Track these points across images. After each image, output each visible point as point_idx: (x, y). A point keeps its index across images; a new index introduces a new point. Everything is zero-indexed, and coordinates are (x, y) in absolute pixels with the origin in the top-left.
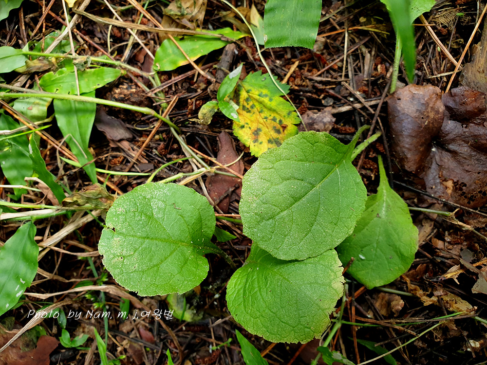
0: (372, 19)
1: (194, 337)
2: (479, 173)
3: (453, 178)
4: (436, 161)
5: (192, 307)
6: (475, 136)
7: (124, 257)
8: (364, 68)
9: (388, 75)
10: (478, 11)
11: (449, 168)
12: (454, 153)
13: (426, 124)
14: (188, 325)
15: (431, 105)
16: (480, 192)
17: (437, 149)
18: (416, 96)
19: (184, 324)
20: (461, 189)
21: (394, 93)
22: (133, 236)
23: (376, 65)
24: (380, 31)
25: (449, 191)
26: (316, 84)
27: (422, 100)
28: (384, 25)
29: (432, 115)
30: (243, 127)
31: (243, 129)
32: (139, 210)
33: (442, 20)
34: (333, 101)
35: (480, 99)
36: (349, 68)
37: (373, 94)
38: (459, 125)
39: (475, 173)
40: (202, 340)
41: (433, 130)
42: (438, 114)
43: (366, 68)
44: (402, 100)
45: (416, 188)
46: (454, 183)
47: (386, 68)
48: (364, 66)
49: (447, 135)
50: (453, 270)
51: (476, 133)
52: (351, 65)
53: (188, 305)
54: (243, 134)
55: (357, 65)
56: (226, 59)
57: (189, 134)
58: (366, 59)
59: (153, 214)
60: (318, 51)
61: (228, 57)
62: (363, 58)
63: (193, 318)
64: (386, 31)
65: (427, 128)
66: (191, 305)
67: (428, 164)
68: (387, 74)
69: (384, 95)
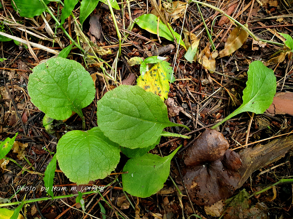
0: (236, 94)
1: (41, 137)
2: (210, 192)
3: (198, 183)
4: (200, 171)
5: (53, 126)
6: (223, 177)
7: (40, 81)
8: (212, 108)
9: (218, 121)
10: (277, 133)
11: (201, 178)
12: (209, 175)
13: (210, 153)
14: (44, 130)
15: (219, 149)
16: (202, 199)
17: (206, 167)
18: (218, 139)
19: (43, 129)
20: (197, 191)
21: (212, 129)
22: (52, 77)
23: (218, 112)
24: (233, 101)
25: (192, 187)
26: (188, 95)
27: (218, 143)
28: (238, 100)
29: (216, 153)
30: (143, 80)
31: (143, 81)
32: (65, 70)
33: (260, 122)
34: (187, 107)
35: (239, 166)
36: (207, 102)
37: (204, 121)
38: (222, 167)
39: (208, 190)
40: (43, 142)
41: (211, 158)
42: (219, 155)
43: (213, 109)
44: (211, 135)
45: (181, 172)
46: (197, 186)
47: (220, 117)
48: (213, 107)
49: (214, 166)
50: (158, 215)
51: (225, 177)
52: (209, 102)
53: (52, 124)
54: (140, 83)
55: (211, 104)
56: (165, 49)
57: (122, 60)
58: (217, 106)
59: (69, 76)
60: (203, 83)
61: (166, 48)
62: (217, 104)
63: (48, 130)
64: (236, 104)
65: (209, 155)
66: (54, 124)
67: (196, 169)
68: (218, 119)
69: (208, 126)
